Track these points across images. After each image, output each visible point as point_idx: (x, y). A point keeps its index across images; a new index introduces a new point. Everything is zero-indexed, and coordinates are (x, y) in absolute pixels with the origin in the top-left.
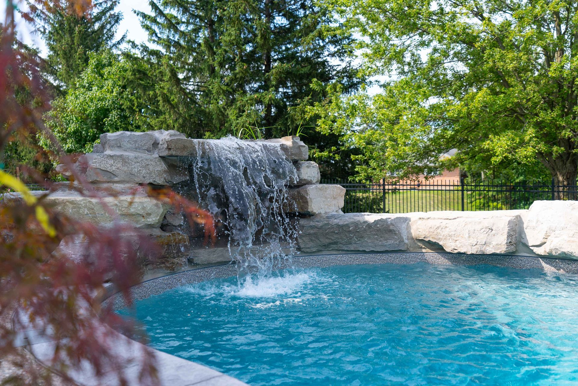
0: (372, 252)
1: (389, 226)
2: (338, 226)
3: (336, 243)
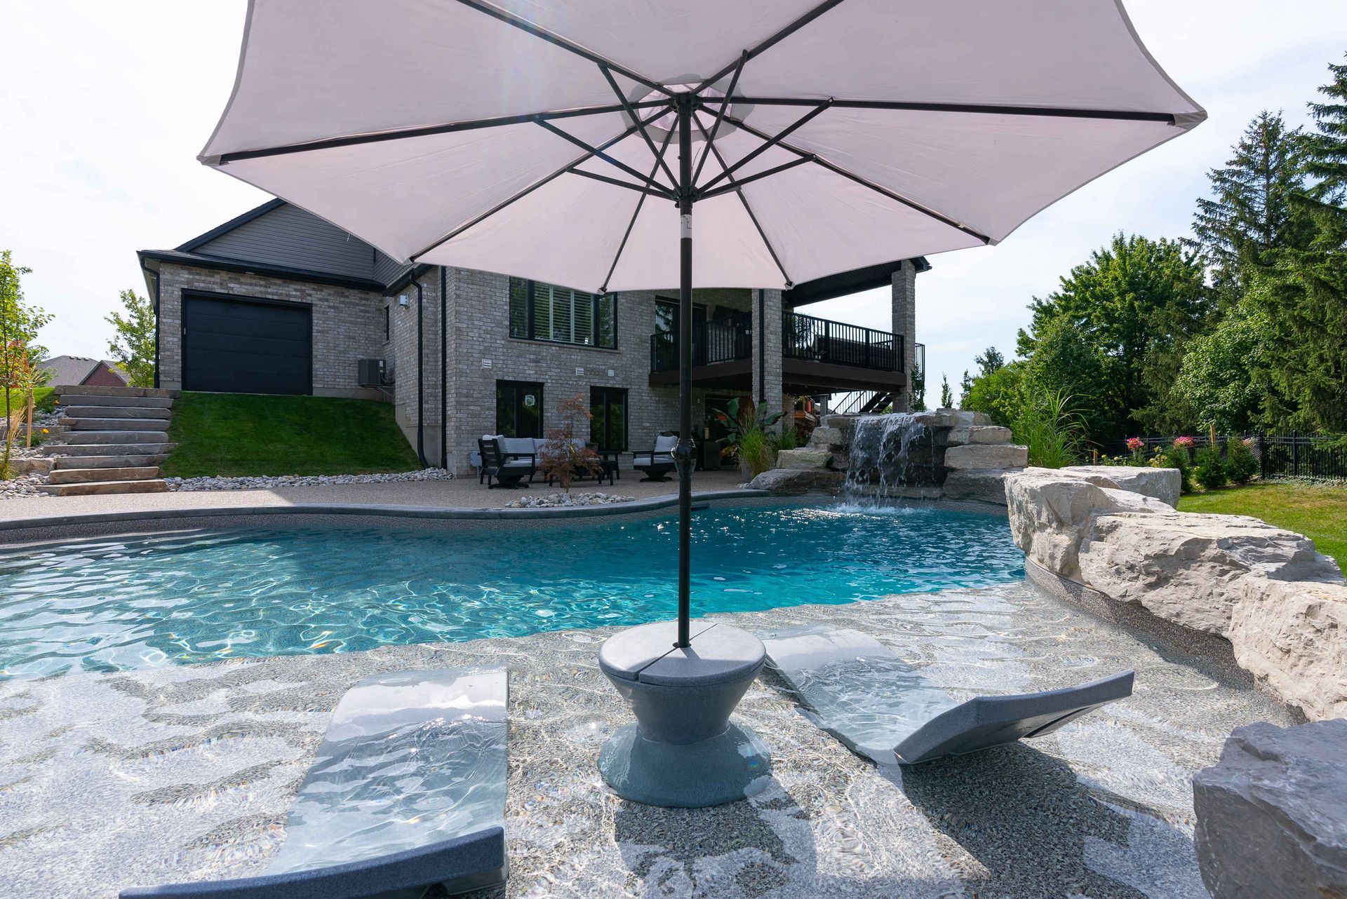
2: (970, 479)
3: (974, 494)
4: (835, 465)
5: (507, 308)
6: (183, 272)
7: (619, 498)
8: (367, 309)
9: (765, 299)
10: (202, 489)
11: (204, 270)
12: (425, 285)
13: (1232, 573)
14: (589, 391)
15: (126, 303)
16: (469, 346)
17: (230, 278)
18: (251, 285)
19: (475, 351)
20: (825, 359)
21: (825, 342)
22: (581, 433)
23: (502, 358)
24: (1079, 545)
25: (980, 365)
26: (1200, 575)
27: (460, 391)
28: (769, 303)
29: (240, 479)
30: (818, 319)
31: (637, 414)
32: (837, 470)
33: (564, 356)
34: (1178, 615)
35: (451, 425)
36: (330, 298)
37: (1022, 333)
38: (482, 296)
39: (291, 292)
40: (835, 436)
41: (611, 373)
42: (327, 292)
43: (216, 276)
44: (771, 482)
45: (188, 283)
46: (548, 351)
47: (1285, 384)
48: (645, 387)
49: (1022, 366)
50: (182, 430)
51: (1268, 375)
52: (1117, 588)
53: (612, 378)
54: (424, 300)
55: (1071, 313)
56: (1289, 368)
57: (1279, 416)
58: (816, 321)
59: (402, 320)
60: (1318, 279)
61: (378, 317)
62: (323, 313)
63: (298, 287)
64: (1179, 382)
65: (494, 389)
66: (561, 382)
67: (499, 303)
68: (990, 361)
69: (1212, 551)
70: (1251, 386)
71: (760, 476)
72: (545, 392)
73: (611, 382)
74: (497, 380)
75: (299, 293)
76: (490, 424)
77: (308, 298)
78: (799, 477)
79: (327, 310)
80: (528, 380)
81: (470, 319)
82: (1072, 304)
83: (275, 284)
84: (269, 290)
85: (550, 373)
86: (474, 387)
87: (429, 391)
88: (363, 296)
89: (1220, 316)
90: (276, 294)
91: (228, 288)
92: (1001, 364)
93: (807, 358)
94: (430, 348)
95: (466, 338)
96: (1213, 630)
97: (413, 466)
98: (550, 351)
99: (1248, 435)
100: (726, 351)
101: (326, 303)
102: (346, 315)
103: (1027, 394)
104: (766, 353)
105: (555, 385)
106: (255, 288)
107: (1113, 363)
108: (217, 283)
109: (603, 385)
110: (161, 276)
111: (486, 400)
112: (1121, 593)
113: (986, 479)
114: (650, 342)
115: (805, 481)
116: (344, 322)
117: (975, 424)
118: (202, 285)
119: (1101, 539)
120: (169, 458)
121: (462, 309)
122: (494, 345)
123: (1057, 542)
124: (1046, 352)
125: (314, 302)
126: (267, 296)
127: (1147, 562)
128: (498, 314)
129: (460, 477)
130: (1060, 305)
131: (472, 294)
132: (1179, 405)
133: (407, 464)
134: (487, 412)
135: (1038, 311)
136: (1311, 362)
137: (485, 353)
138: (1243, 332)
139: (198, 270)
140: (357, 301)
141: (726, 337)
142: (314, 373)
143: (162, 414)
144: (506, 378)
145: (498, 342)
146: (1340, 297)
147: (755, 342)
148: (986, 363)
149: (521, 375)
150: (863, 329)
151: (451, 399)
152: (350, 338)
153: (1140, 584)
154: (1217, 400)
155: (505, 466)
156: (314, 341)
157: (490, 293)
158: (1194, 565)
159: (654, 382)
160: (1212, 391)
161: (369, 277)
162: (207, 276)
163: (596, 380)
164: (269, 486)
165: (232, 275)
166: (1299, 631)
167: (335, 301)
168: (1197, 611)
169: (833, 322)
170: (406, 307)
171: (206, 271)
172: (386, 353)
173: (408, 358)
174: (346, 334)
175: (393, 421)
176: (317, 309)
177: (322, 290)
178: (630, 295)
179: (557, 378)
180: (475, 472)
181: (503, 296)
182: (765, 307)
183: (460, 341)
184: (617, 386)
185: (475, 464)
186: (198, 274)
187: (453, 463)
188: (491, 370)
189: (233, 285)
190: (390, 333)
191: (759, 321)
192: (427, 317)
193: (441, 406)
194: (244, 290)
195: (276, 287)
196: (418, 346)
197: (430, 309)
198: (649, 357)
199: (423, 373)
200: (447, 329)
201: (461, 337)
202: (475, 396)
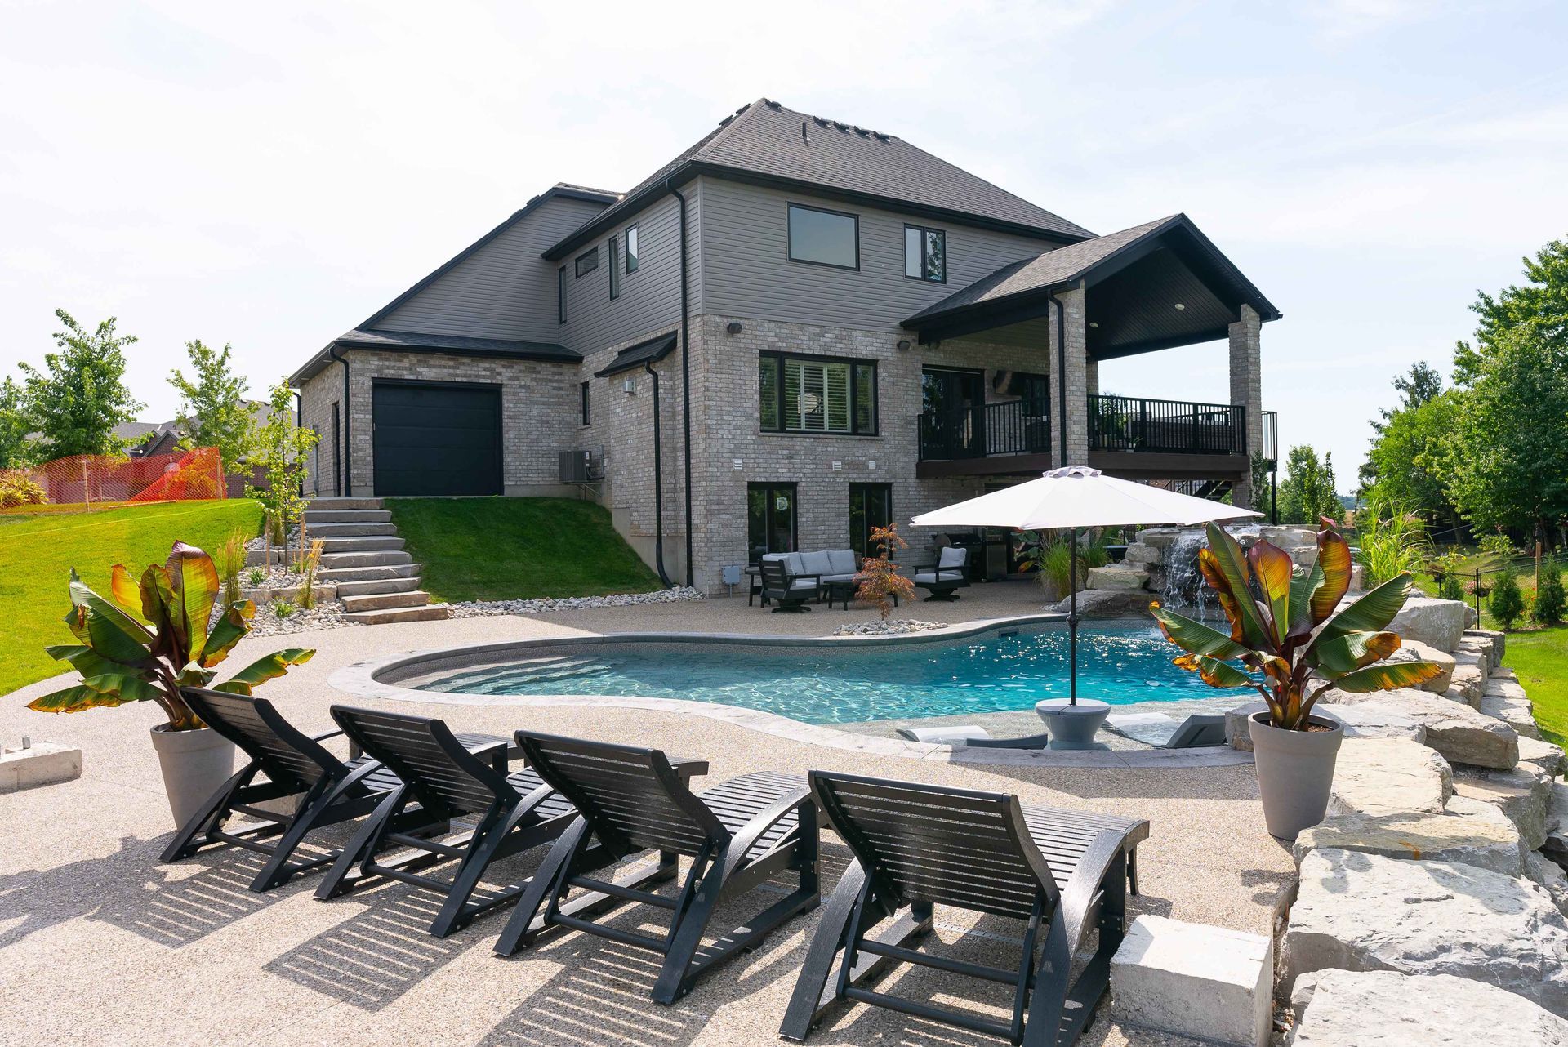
4: (1152, 586)
5: (757, 397)
6: (371, 358)
8: (562, 385)
9: (1067, 384)
12: (662, 373)
14: (847, 488)
15: (194, 359)
16: (719, 446)
17: (419, 361)
18: (440, 367)
19: (726, 451)
20: (1141, 447)
21: (1140, 423)
22: (838, 543)
23: (753, 456)
25: (1402, 392)
27: (711, 497)
28: (1072, 388)
30: (1131, 399)
31: (903, 514)
32: (1155, 591)
33: (819, 449)
35: (698, 538)
36: (520, 375)
37: (1462, 347)
38: (731, 386)
39: (479, 372)
40: (1151, 554)
41: (872, 465)
42: (520, 366)
43: (406, 361)
44: (1083, 604)
45: (378, 370)
46: (802, 444)
48: (912, 479)
49: (1460, 400)
50: (415, 548)
53: (874, 471)
54: (661, 390)
55: (1536, 319)
58: (1129, 402)
59: (624, 409)
61: (574, 395)
62: (515, 394)
63: (487, 365)
65: (746, 493)
66: (816, 480)
67: (748, 392)
68: (1418, 385)
72: (799, 493)
73: (873, 476)
74: (749, 483)
75: (488, 373)
76: (742, 534)
77: (498, 377)
78: (1112, 600)
79: (518, 390)
80: (781, 480)
81: (720, 414)
82: (1540, 305)
83: (464, 364)
84: (458, 372)
85: (804, 471)
86: (725, 493)
87: (668, 495)
88: (555, 370)
90: (465, 376)
91: (417, 373)
94: (669, 445)
95: (716, 436)
97: (654, 584)
101: (517, 382)
102: (538, 395)
104: (1068, 447)
105: (810, 484)
106: (446, 371)
108: (406, 368)
109: (863, 481)
110: (351, 365)
111: (737, 506)
114: (917, 423)
115: (1119, 604)
116: (538, 403)
117: (1305, 544)
118: (392, 372)
120: (423, 581)
121: (711, 403)
122: (744, 442)
125: (504, 382)
126: (456, 379)
128: (749, 405)
129: (712, 596)
131: (721, 385)
133: (649, 583)
134: (739, 520)
135: (1486, 314)
137: (734, 453)
139: (387, 354)
140: (549, 377)
142: (505, 467)
143: (389, 530)
144: (758, 480)
145: (749, 437)
147: (1055, 433)
148: (1412, 388)
149: (773, 475)
150: (1190, 404)
151: (698, 507)
152: (543, 422)
155: (792, 588)
156: (505, 429)
157: (741, 382)
159: (922, 472)
161: (555, 342)
162: (396, 361)
163: (855, 476)
165: (421, 357)
167: (526, 379)
169: (1150, 401)
170: (632, 394)
171: (395, 355)
172: (589, 439)
173: (634, 454)
174: (538, 418)
175: (610, 527)
176: (508, 390)
177: (512, 367)
178: (893, 367)
179: (812, 475)
180: (727, 591)
181: (753, 383)
182: (1067, 393)
183: (708, 441)
184: (880, 481)
185: (728, 581)
186: (388, 360)
187: (706, 579)
188: (742, 471)
189: (420, 369)
190: (591, 415)
191: (1059, 409)
192: (664, 411)
193: (684, 513)
194: (432, 374)
195: (465, 368)
196: (653, 443)
197: (667, 400)
198: (917, 442)
199: (662, 476)
200: (691, 424)
201: (711, 436)
202: (726, 502)
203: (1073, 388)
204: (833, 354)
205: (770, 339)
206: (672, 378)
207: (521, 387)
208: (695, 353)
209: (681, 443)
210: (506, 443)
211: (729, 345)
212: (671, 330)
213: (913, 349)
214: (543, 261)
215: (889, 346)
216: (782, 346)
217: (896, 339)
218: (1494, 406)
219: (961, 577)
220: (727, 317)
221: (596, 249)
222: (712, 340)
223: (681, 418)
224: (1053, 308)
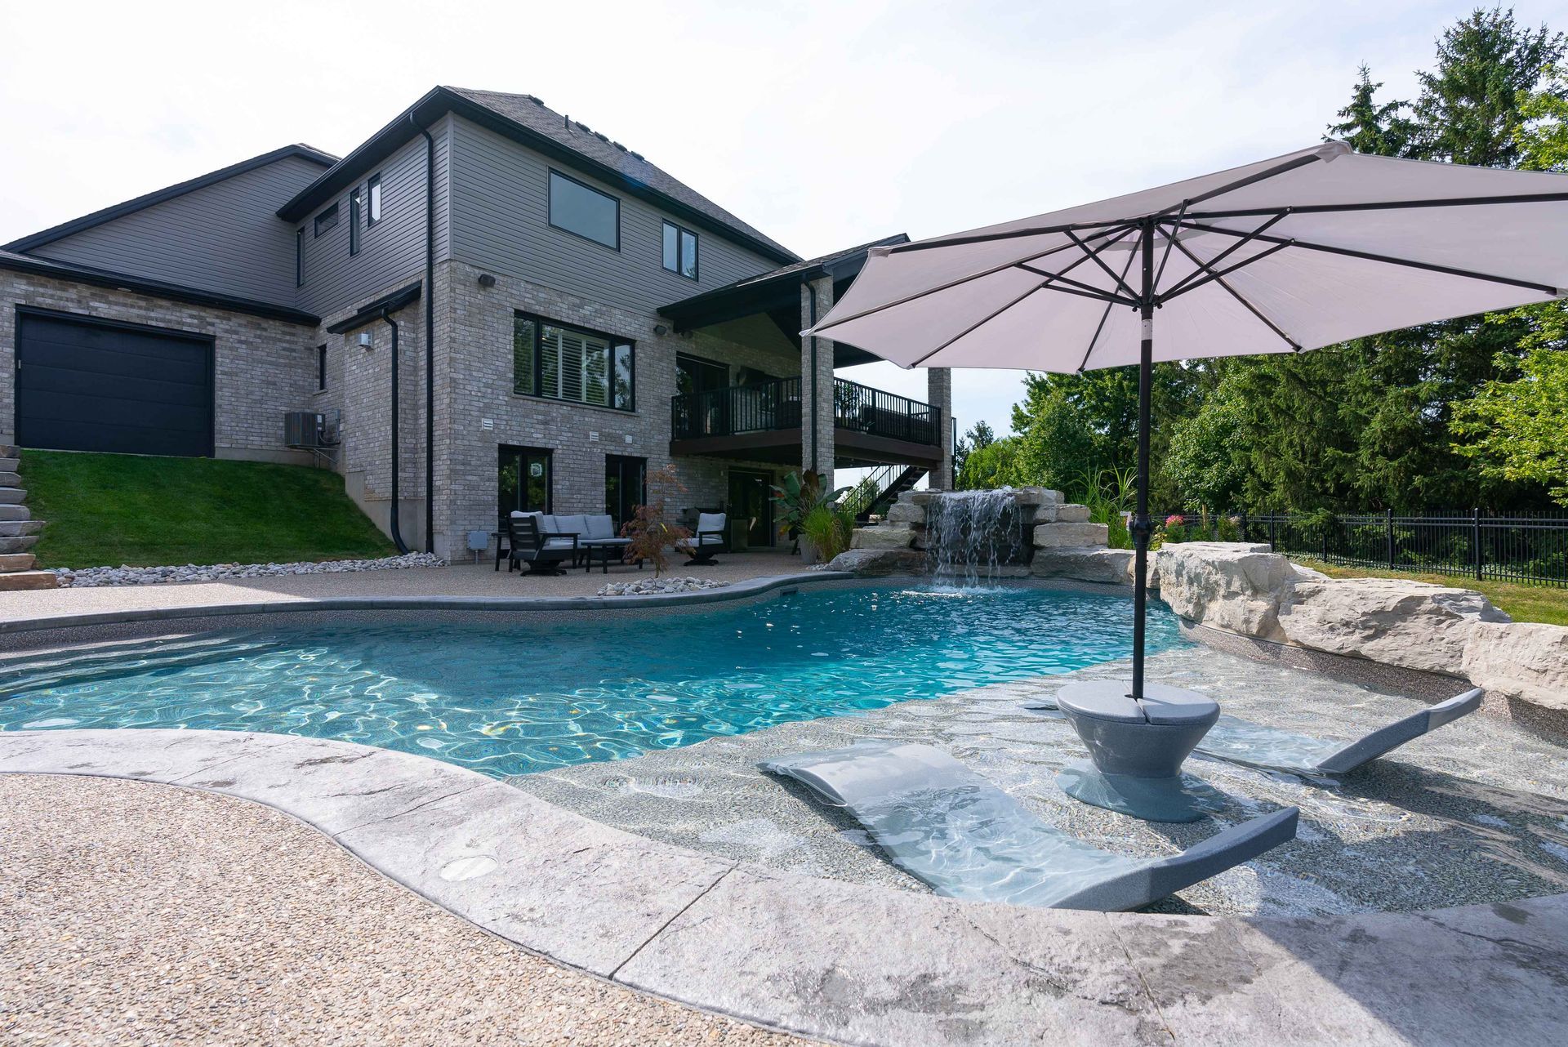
0: (1092, 582)
1: (1104, 560)
2: (1059, 557)
3: (1062, 571)
4: (919, 544)
5: (511, 357)
6: (18, 280)
7: (714, 583)
8: (293, 346)
9: (818, 363)
10: (108, 583)
11: (52, 281)
12: (402, 323)
13: (1448, 622)
14: (604, 459)
16: (466, 402)
17: (92, 294)
18: (125, 305)
19: (474, 408)
20: (872, 431)
21: (870, 412)
22: (594, 510)
23: (505, 417)
24: (1276, 610)
26: (1418, 625)
27: (456, 457)
29: (158, 569)
30: (866, 388)
32: (924, 550)
33: (576, 418)
34: (1401, 659)
35: (440, 501)
36: (239, 329)
37: (1016, 408)
38: (482, 341)
39: (186, 319)
40: (917, 513)
41: (629, 439)
42: (237, 321)
43: (71, 290)
44: (856, 562)
45: (26, 297)
46: (560, 411)
47: (1263, 467)
48: (666, 456)
49: (1017, 442)
50: (43, 503)
51: (1248, 458)
52: (1332, 643)
53: (630, 446)
54: (400, 342)
55: (1064, 389)
56: (1266, 452)
57: (1258, 495)
59: (360, 365)
60: (1289, 371)
61: (308, 358)
62: (231, 349)
63: (194, 313)
64: (1168, 463)
65: (496, 455)
66: (574, 448)
67: (501, 350)
68: (980, 436)
69: (1428, 605)
70: (1231, 468)
71: (841, 556)
72: (554, 460)
73: (629, 450)
74: (500, 445)
75: (196, 321)
76: (491, 498)
77: (209, 327)
78: (883, 557)
79: (237, 345)
80: (536, 445)
81: (468, 368)
82: (1065, 381)
83: (161, 307)
84: (152, 314)
85: (560, 438)
86: (472, 453)
87: (407, 456)
88: (287, 329)
89: (1199, 400)
91: (89, 308)
92: (991, 439)
93: (855, 429)
94: (408, 402)
95: (463, 392)
96: (1437, 668)
97: (387, 550)
98: (561, 411)
99: (1233, 514)
100: (749, 418)
101: (235, 336)
102: (263, 354)
103: (1025, 471)
104: (819, 422)
105: (566, 452)
106: (135, 311)
107: (1105, 441)
108: (72, 300)
109: (620, 453)
111: (485, 469)
112: (1338, 646)
113: (1076, 557)
114: (670, 404)
115: (889, 562)
116: (262, 362)
118: (49, 301)
119: (1301, 603)
120: (38, 542)
121: (458, 356)
122: (496, 402)
123: (1253, 607)
124: (1043, 428)
125: (218, 334)
126: (149, 323)
127: (1362, 619)
128: (501, 364)
129: (454, 563)
130: (1054, 381)
131: (470, 339)
132: (1166, 484)
133: (379, 548)
134: (487, 484)
135: (1031, 386)
136: (1283, 446)
137: (485, 411)
138: (1224, 416)
139: (43, 280)
140: (278, 336)
141: (749, 401)
142: (217, 427)
143: (7, 481)
144: (510, 443)
145: (501, 398)
146: (1306, 388)
147: (806, 410)
149: (528, 439)
150: (906, 399)
151: (441, 467)
152: (269, 383)
153: (1357, 636)
154: (1202, 480)
155: (544, 548)
156: (217, 385)
157: (493, 339)
158: (1410, 618)
159: (675, 450)
160: (1198, 471)
161: (291, 305)
162: (56, 289)
163: (612, 448)
164: (204, 578)
165: (95, 290)
166: (1557, 655)
167: (248, 334)
168: (1420, 654)
169: (878, 392)
170: (368, 348)
171: (57, 282)
172: (323, 405)
173: (370, 413)
174: (264, 378)
175: (343, 493)
176: (222, 343)
177: (229, 320)
178: (649, 349)
179: (569, 443)
180: (473, 557)
181: (506, 343)
182: (818, 372)
183: (454, 396)
184: (635, 455)
185: (474, 546)
186: (42, 285)
187: (445, 545)
188: (491, 432)
189: (96, 304)
190: (328, 379)
191: (810, 387)
192: (404, 364)
193: (424, 475)
194: (114, 312)
195: (163, 311)
196: (390, 399)
197: (408, 353)
198: (670, 422)
199: (400, 434)
200: (435, 379)
201: (457, 391)
202: (473, 463)
203: (823, 368)
204: (592, 327)
205: (526, 300)
206: (415, 331)
207: (241, 342)
208: (441, 303)
209: (423, 400)
210: (218, 401)
211: (480, 297)
212: (414, 280)
213: (669, 336)
214: (279, 220)
215: (647, 329)
216: (540, 310)
217: (653, 324)
218: (1045, 442)
219: (721, 542)
220: (479, 268)
221: (336, 206)
222: (460, 289)
223: (423, 373)
224: (805, 294)
